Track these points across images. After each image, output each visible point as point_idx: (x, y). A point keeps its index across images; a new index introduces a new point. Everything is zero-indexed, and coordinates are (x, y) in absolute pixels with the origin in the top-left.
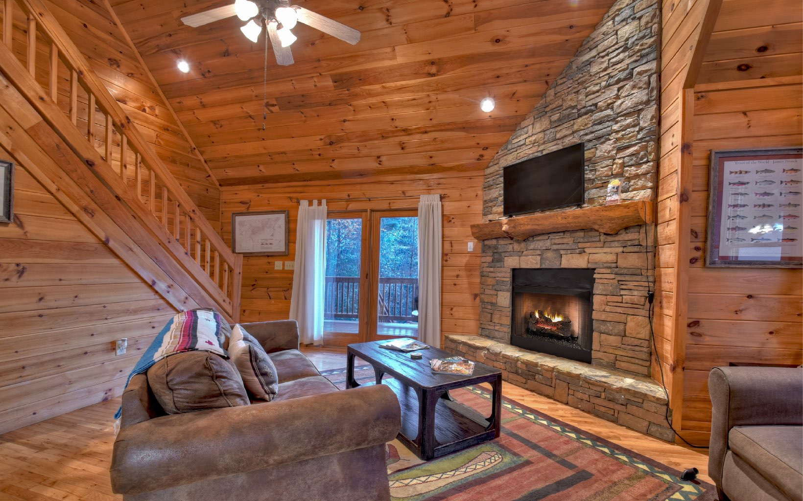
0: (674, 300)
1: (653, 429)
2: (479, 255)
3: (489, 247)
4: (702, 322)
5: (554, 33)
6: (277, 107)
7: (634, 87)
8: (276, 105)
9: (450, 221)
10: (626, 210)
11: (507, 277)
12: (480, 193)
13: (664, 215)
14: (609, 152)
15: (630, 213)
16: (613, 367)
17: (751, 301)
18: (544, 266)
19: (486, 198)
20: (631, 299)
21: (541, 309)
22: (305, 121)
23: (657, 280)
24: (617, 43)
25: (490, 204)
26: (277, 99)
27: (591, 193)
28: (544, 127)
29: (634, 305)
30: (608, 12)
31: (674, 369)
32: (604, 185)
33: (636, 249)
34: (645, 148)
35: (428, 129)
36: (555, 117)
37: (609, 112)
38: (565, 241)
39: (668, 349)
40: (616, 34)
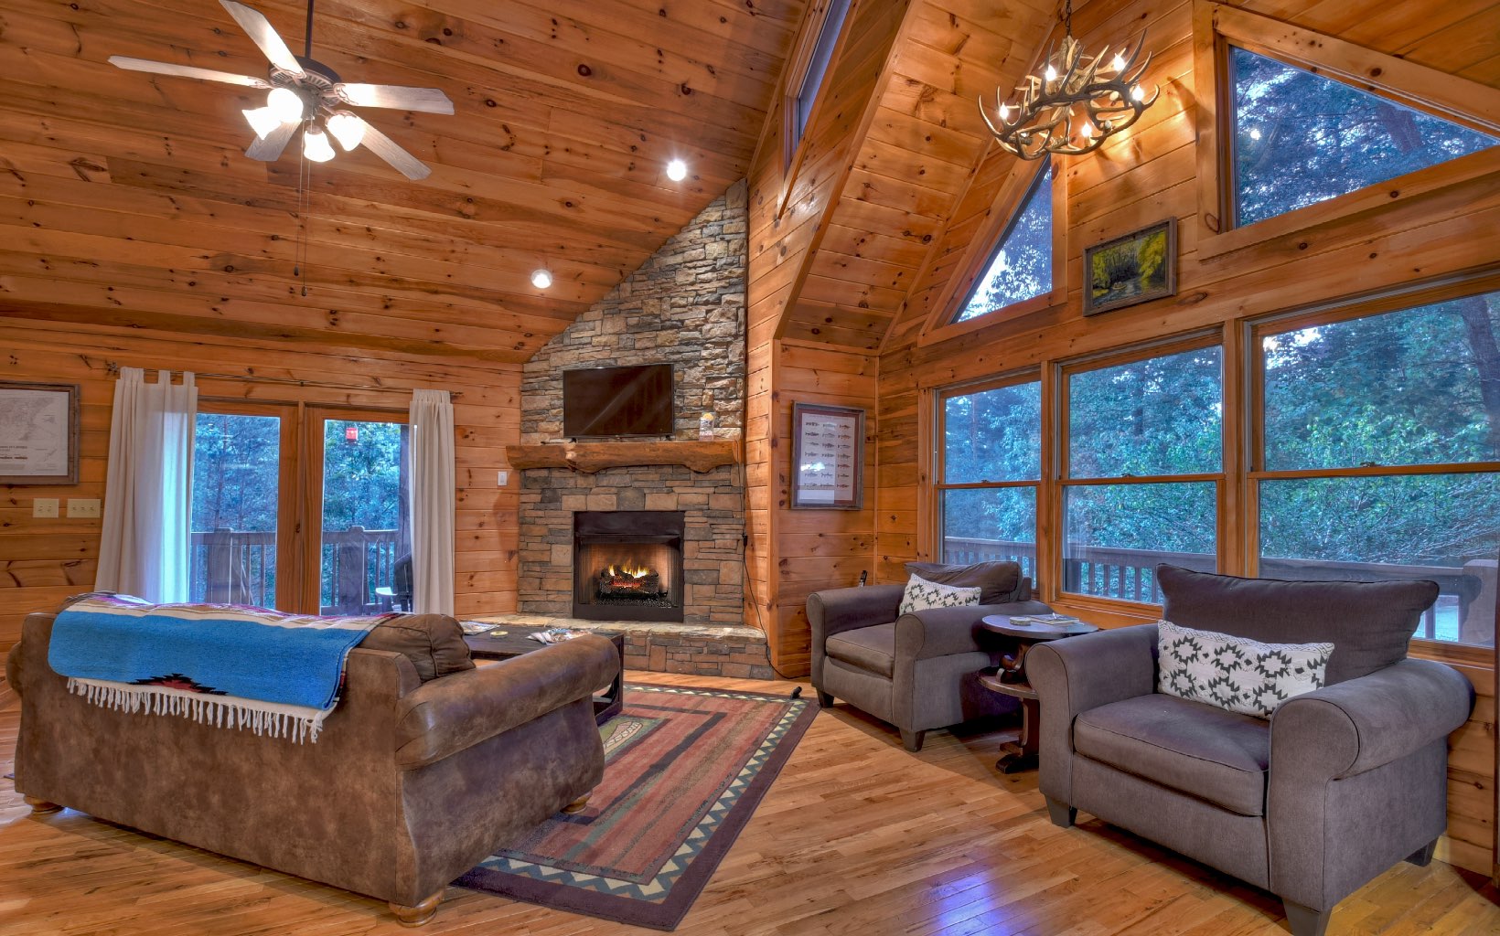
0: (768, 542)
1: (755, 671)
2: (516, 491)
3: (535, 480)
4: (789, 560)
5: (637, 220)
6: (105, 176)
7: (722, 315)
8: (103, 170)
9: (467, 437)
10: (720, 448)
11: (568, 524)
12: (516, 397)
13: (753, 458)
14: (698, 380)
15: (723, 452)
16: (707, 620)
17: (821, 539)
18: (622, 509)
19: (526, 407)
20: (724, 544)
21: (617, 562)
22: (174, 217)
23: (747, 523)
24: (705, 259)
25: (537, 417)
26: (110, 159)
27: (680, 423)
28: (616, 330)
29: (727, 550)
30: (695, 217)
31: (770, 608)
32: (696, 416)
33: (727, 489)
34: (734, 384)
35: (440, 289)
36: (633, 321)
37: (696, 334)
38: (651, 477)
39: (763, 591)
40: (704, 247)
